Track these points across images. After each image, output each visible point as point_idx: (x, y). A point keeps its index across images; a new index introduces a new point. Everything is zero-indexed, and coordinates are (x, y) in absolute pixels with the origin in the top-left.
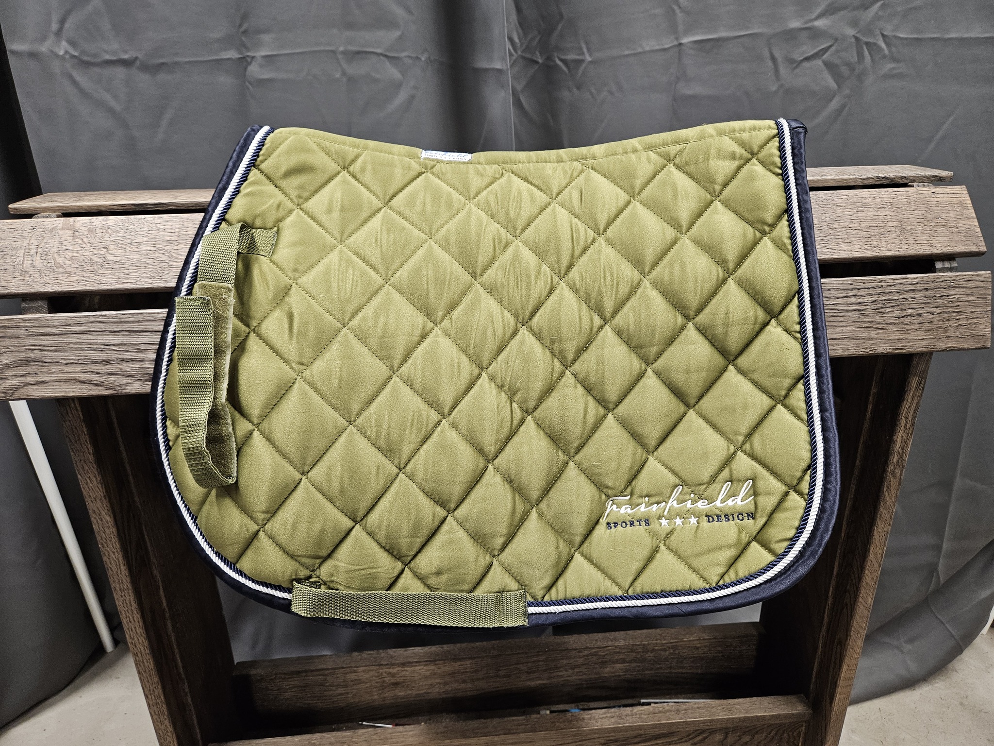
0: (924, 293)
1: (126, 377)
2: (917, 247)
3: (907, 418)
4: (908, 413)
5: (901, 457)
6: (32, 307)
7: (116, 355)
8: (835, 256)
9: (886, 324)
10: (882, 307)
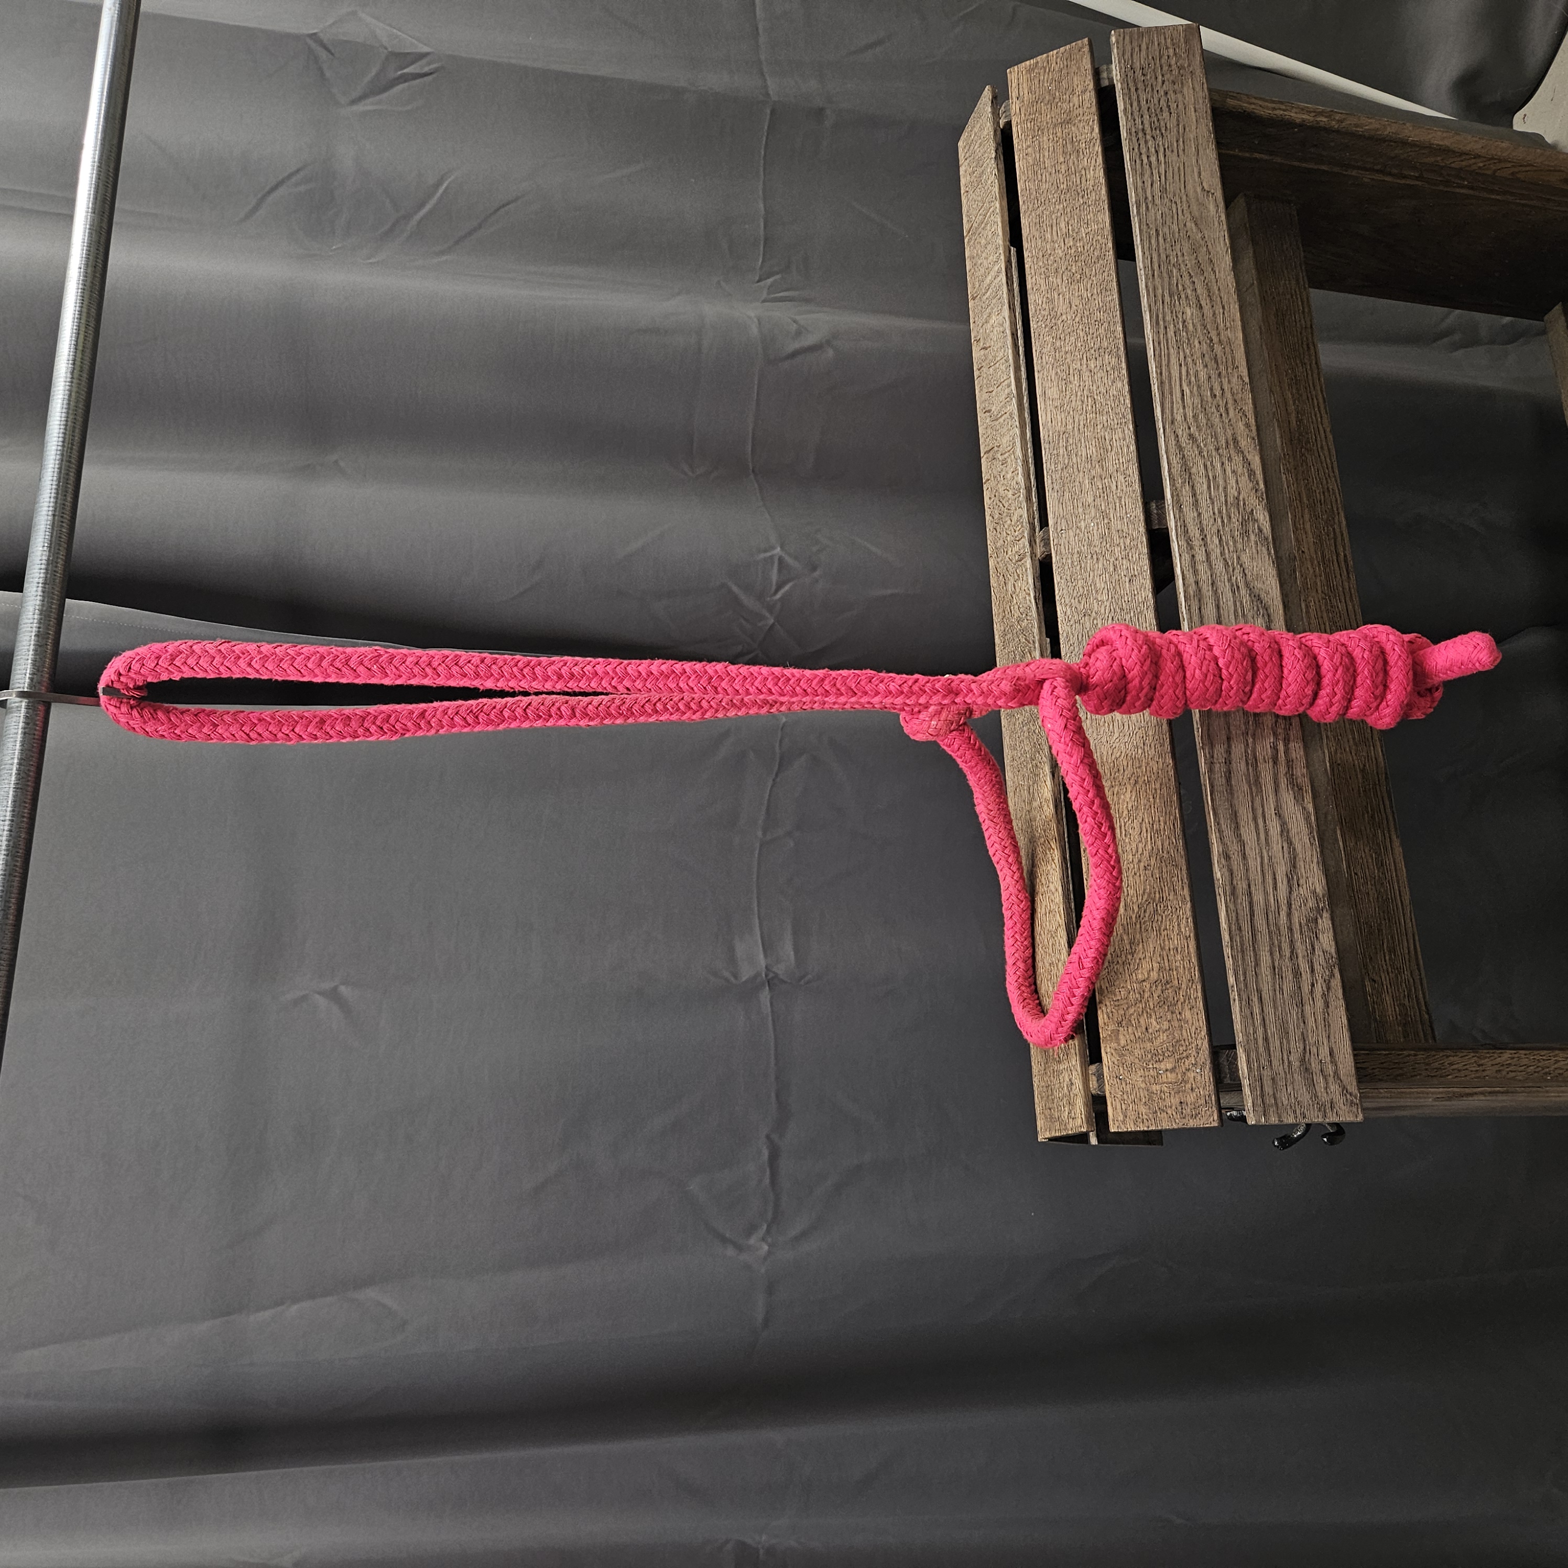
0: (1139, 91)
1: (1314, 949)
2: (1087, 104)
3: (1274, 109)
4: (1268, 108)
5: (1321, 113)
6: (1229, 1069)
7: (1286, 960)
8: (1103, 181)
9: (1178, 125)
10: (1160, 130)
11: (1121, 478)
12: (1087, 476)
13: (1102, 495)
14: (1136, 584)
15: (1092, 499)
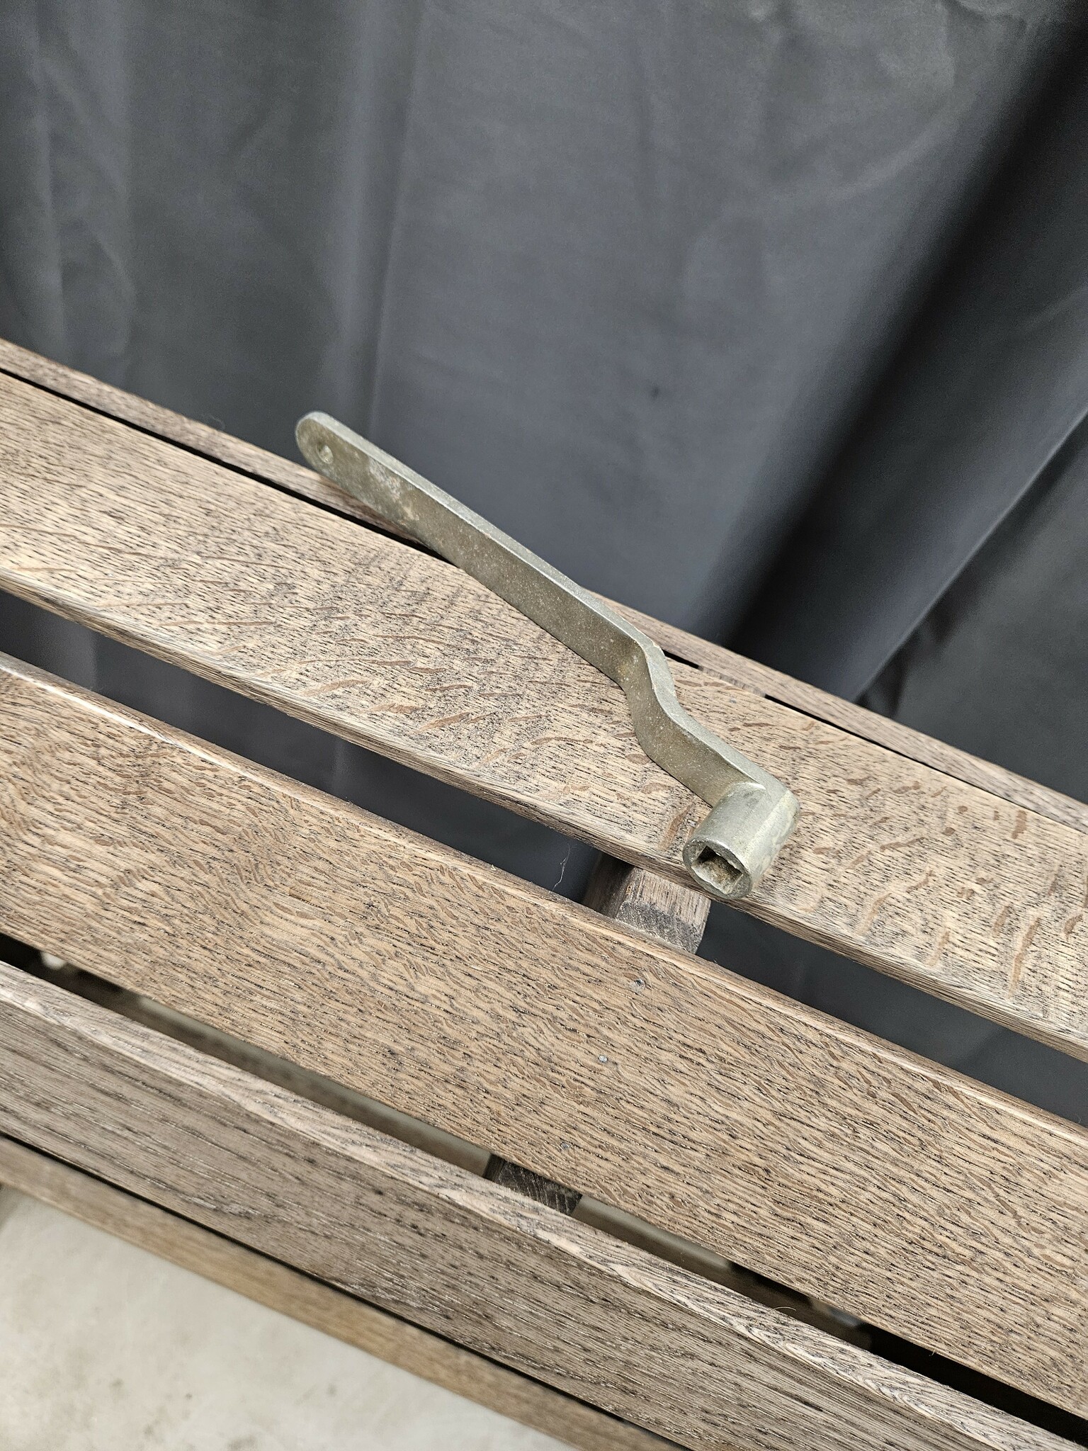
11: (680, 1190)
12: (748, 1122)
13: (668, 1125)
14: (375, 1062)
15: (675, 1099)
